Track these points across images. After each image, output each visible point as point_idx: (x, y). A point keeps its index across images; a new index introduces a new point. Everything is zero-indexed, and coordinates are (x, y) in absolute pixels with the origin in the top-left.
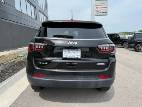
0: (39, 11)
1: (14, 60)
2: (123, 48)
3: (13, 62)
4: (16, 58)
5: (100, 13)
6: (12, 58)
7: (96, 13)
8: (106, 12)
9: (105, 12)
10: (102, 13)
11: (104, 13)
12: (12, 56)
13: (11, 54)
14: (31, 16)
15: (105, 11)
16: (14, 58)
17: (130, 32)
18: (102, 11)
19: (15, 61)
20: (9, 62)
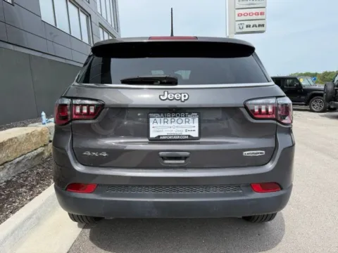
0: (98, 24)
1: (40, 150)
2: (312, 111)
3: (38, 155)
4: (45, 145)
5: (247, 26)
6: (35, 144)
7: (237, 27)
8: (263, 25)
9: (259, 26)
10: (253, 26)
11: (256, 26)
12: (34, 140)
13: (32, 134)
14: (80, 39)
15: (261, 22)
16: (39, 144)
17: (316, 74)
18: (252, 23)
19: (42, 153)
20: (27, 155)
